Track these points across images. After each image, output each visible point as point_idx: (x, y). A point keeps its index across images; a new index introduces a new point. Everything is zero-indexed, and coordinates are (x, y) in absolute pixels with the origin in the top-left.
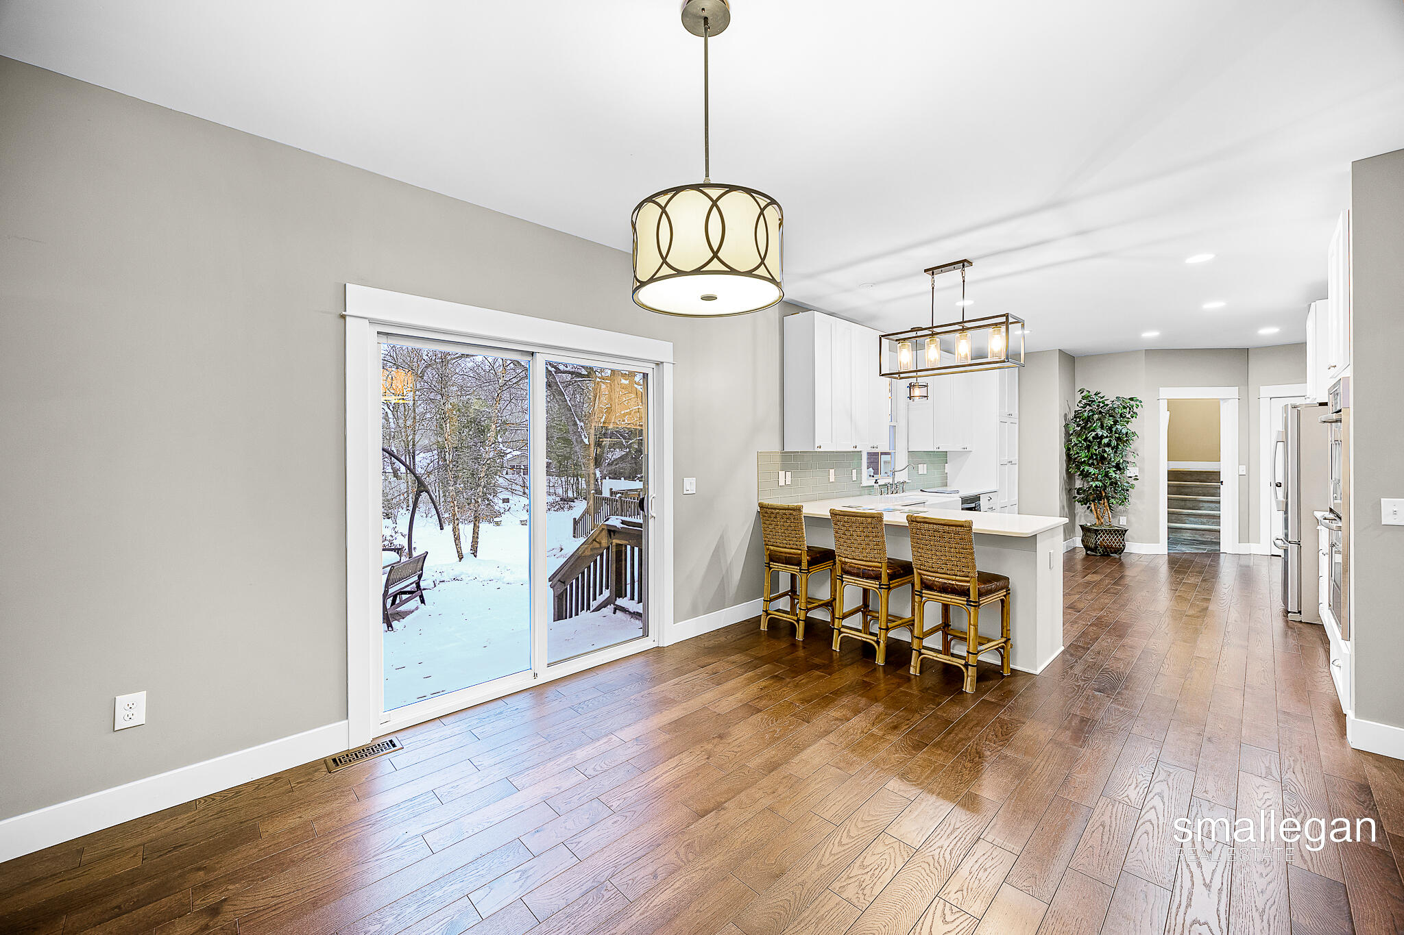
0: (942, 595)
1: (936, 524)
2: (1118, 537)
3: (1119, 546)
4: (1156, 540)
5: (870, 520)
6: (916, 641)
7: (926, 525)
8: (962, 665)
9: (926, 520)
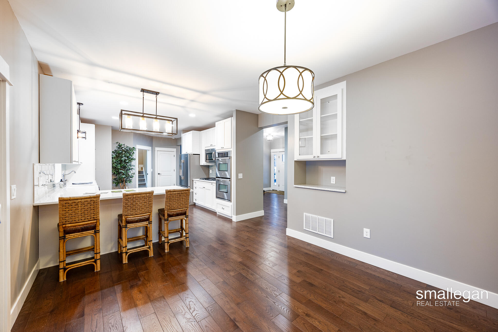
0: (177, 217)
1: (178, 191)
5: (148, 195)
6: (166, 239)
7: (175, 192)
8: (184, 239)
9: (175, 190)
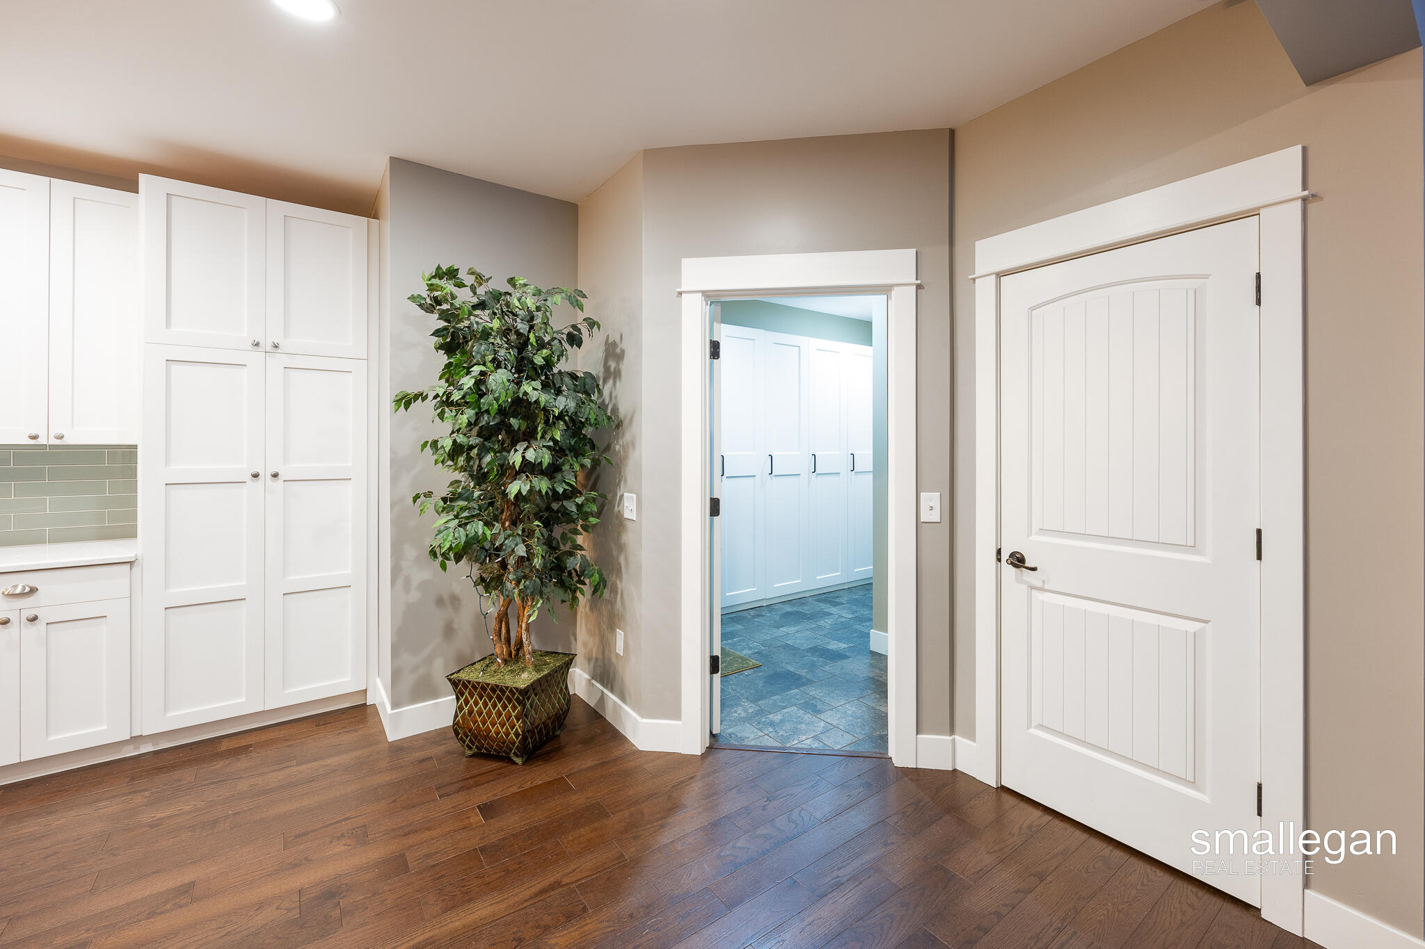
2: (505, 707)
3: (507, 734)
4: (673, 711)
